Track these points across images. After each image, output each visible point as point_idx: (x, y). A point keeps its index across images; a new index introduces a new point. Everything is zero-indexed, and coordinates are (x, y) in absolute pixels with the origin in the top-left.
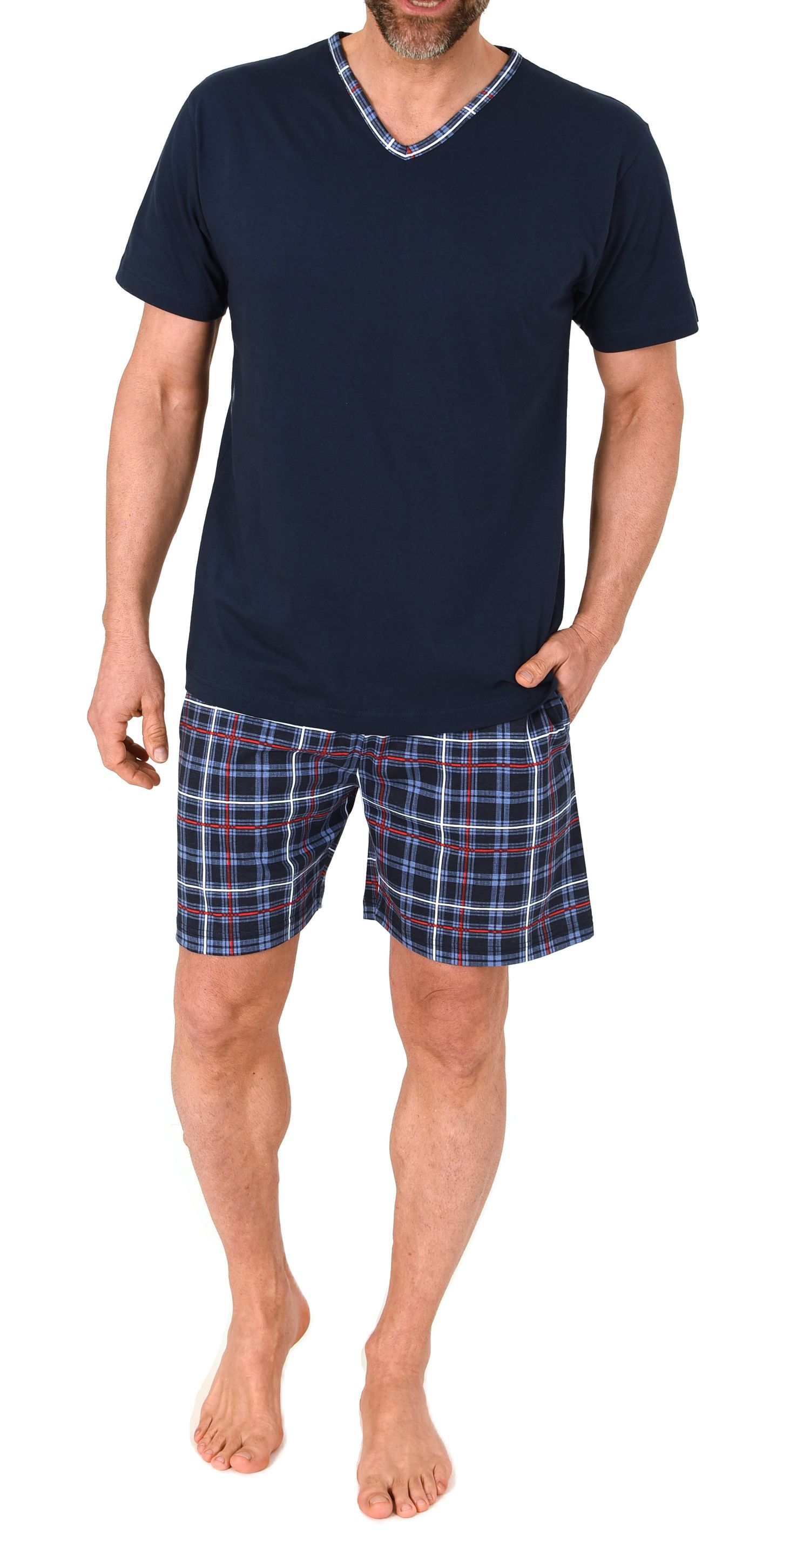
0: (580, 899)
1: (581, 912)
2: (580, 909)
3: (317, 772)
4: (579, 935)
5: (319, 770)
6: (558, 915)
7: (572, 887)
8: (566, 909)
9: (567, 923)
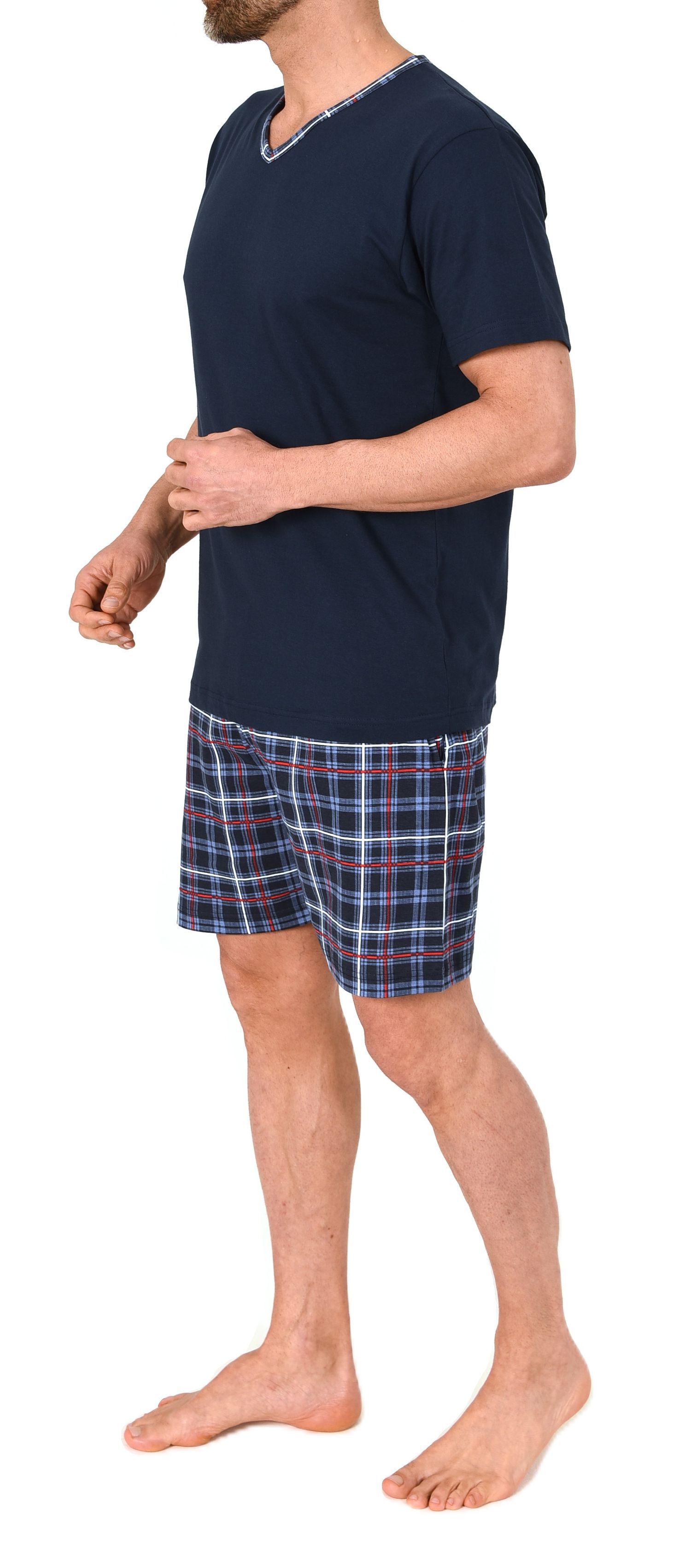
0: (430, 947)
1: (428, 961)
2: (428, 957)
3: (241, 773)
4: (423, 985)
5: (243, 771)
6: (403, 959)
7: (424, 932)
8: (413, 955)
9: (412, 970)
